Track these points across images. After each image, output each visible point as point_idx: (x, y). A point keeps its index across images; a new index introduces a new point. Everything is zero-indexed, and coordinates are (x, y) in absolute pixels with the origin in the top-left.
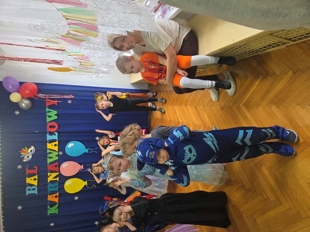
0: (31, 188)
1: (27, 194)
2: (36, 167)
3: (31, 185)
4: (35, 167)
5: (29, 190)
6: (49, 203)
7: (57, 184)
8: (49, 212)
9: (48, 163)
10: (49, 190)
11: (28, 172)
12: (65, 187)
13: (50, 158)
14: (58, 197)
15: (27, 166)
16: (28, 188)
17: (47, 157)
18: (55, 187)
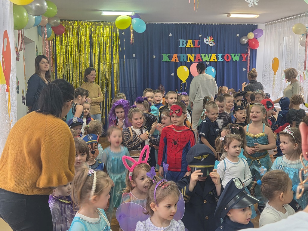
0: (184, 43)
1: (180, 40)
2: (199, 47)
3: (186, 43)
4: (200, 45)
5: (183, 42)
6: (172, 55)
7: (185, 60)
8: (164, 55)
9: (201, 54)
10: (182, 55)
11: (197, 41)
12: (183, 66)
13: (205, 56)
14: (175, 61)
15: (200, 41)
16: (185, 41)
17: (206, 54)
18: (183, 59)
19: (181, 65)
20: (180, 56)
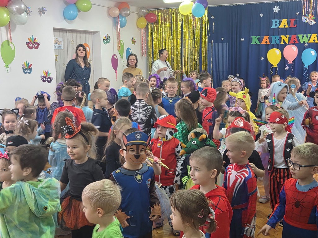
0: (277, 23)
1: (272, 20)
3: (280, 23)
4: (296, 25)
6: (262, 37)
7: (278, 42)
8: (253, 37)
9: (298, 35)
11: (292, 21)
12: (274, 49)
13: (303, 37)
14: (266, 44)
15: (297, 19)
17: (304, 34)
18: (275, 41)
19: (273, 48)
20: (272, 38)
